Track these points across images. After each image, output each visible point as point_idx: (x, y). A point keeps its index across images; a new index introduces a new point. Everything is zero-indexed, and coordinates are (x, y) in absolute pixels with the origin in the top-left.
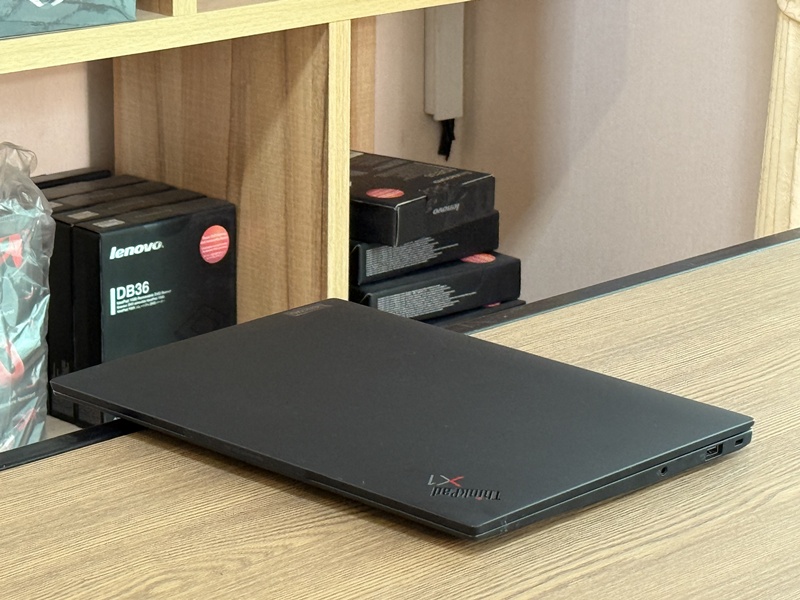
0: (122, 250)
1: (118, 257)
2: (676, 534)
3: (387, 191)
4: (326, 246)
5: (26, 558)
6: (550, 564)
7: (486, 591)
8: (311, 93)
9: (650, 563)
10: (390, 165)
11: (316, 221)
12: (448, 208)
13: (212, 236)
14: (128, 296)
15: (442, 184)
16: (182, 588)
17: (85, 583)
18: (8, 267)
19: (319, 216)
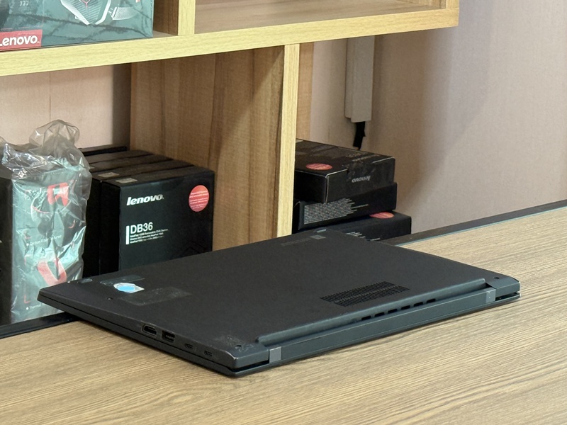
0: (135, 200)
1: (132, 204)
2: (534, 378)
3: (320, 165)
4: (278, 201)
5: (85, 378)
6: (446, 394)
7: (403, 409)
8: (270, 94)
9: (516, 396)
10: (323, 148)
11: (271, 182)
12: (362, 179)
13: (198, 193)
14: (138, 231)
15: (358, 162)
16: (192, 400)
17: (127, 395)
18: (59, 205)
19: (273, 180)
